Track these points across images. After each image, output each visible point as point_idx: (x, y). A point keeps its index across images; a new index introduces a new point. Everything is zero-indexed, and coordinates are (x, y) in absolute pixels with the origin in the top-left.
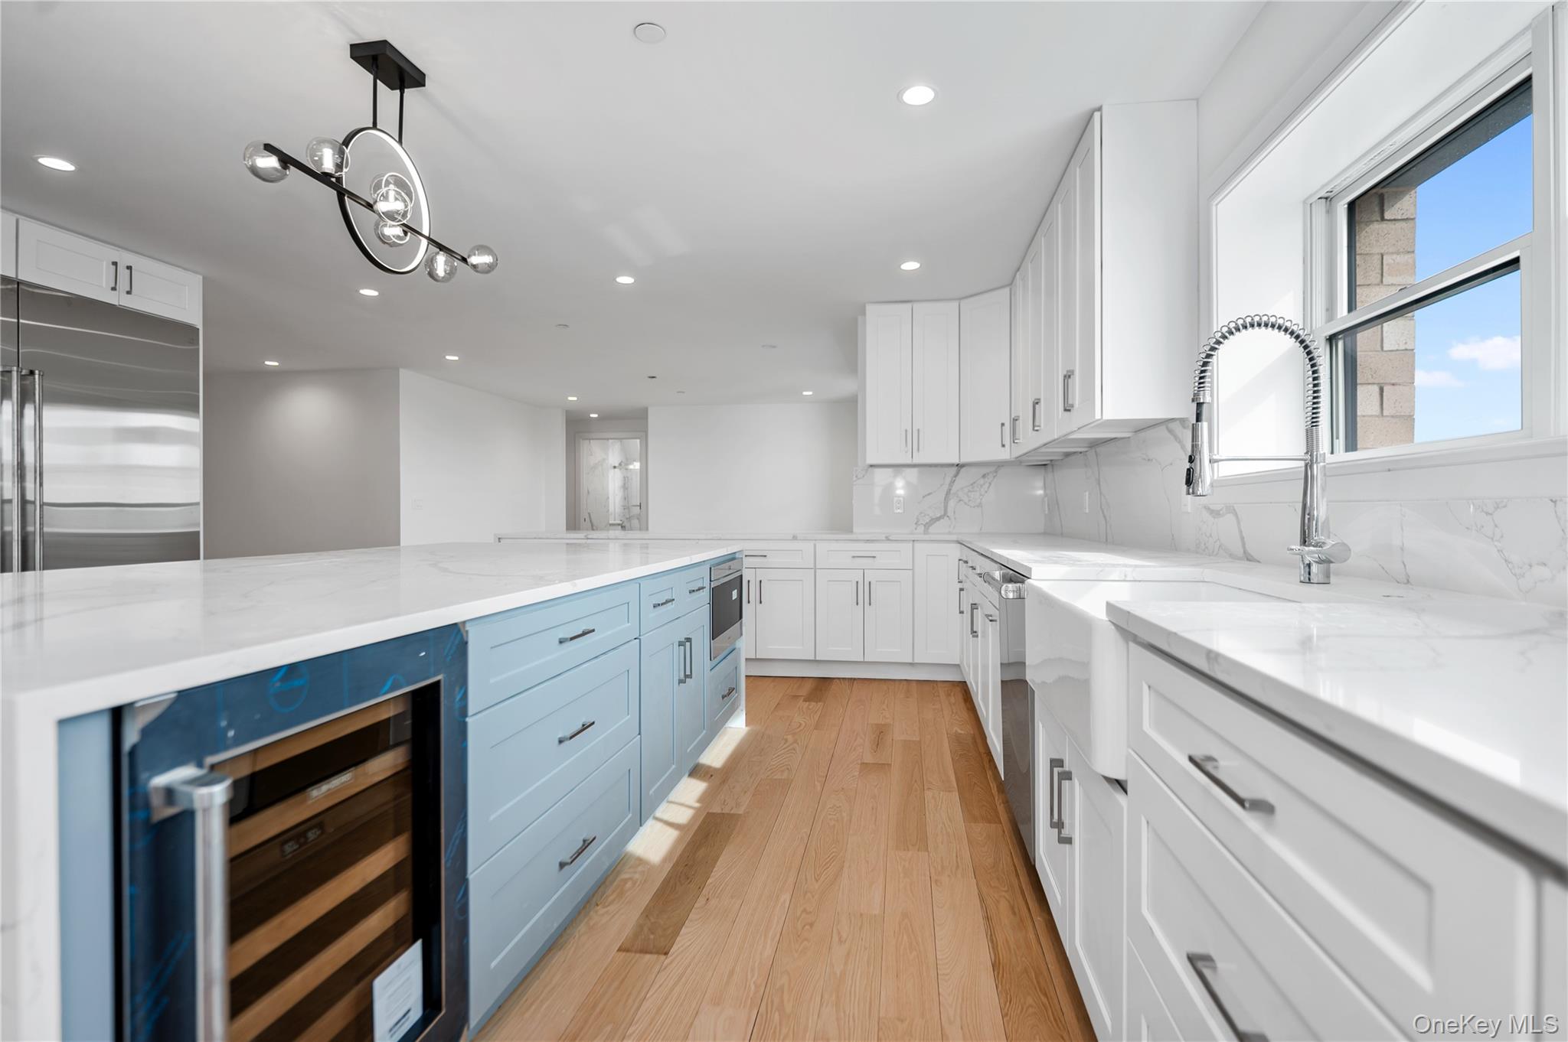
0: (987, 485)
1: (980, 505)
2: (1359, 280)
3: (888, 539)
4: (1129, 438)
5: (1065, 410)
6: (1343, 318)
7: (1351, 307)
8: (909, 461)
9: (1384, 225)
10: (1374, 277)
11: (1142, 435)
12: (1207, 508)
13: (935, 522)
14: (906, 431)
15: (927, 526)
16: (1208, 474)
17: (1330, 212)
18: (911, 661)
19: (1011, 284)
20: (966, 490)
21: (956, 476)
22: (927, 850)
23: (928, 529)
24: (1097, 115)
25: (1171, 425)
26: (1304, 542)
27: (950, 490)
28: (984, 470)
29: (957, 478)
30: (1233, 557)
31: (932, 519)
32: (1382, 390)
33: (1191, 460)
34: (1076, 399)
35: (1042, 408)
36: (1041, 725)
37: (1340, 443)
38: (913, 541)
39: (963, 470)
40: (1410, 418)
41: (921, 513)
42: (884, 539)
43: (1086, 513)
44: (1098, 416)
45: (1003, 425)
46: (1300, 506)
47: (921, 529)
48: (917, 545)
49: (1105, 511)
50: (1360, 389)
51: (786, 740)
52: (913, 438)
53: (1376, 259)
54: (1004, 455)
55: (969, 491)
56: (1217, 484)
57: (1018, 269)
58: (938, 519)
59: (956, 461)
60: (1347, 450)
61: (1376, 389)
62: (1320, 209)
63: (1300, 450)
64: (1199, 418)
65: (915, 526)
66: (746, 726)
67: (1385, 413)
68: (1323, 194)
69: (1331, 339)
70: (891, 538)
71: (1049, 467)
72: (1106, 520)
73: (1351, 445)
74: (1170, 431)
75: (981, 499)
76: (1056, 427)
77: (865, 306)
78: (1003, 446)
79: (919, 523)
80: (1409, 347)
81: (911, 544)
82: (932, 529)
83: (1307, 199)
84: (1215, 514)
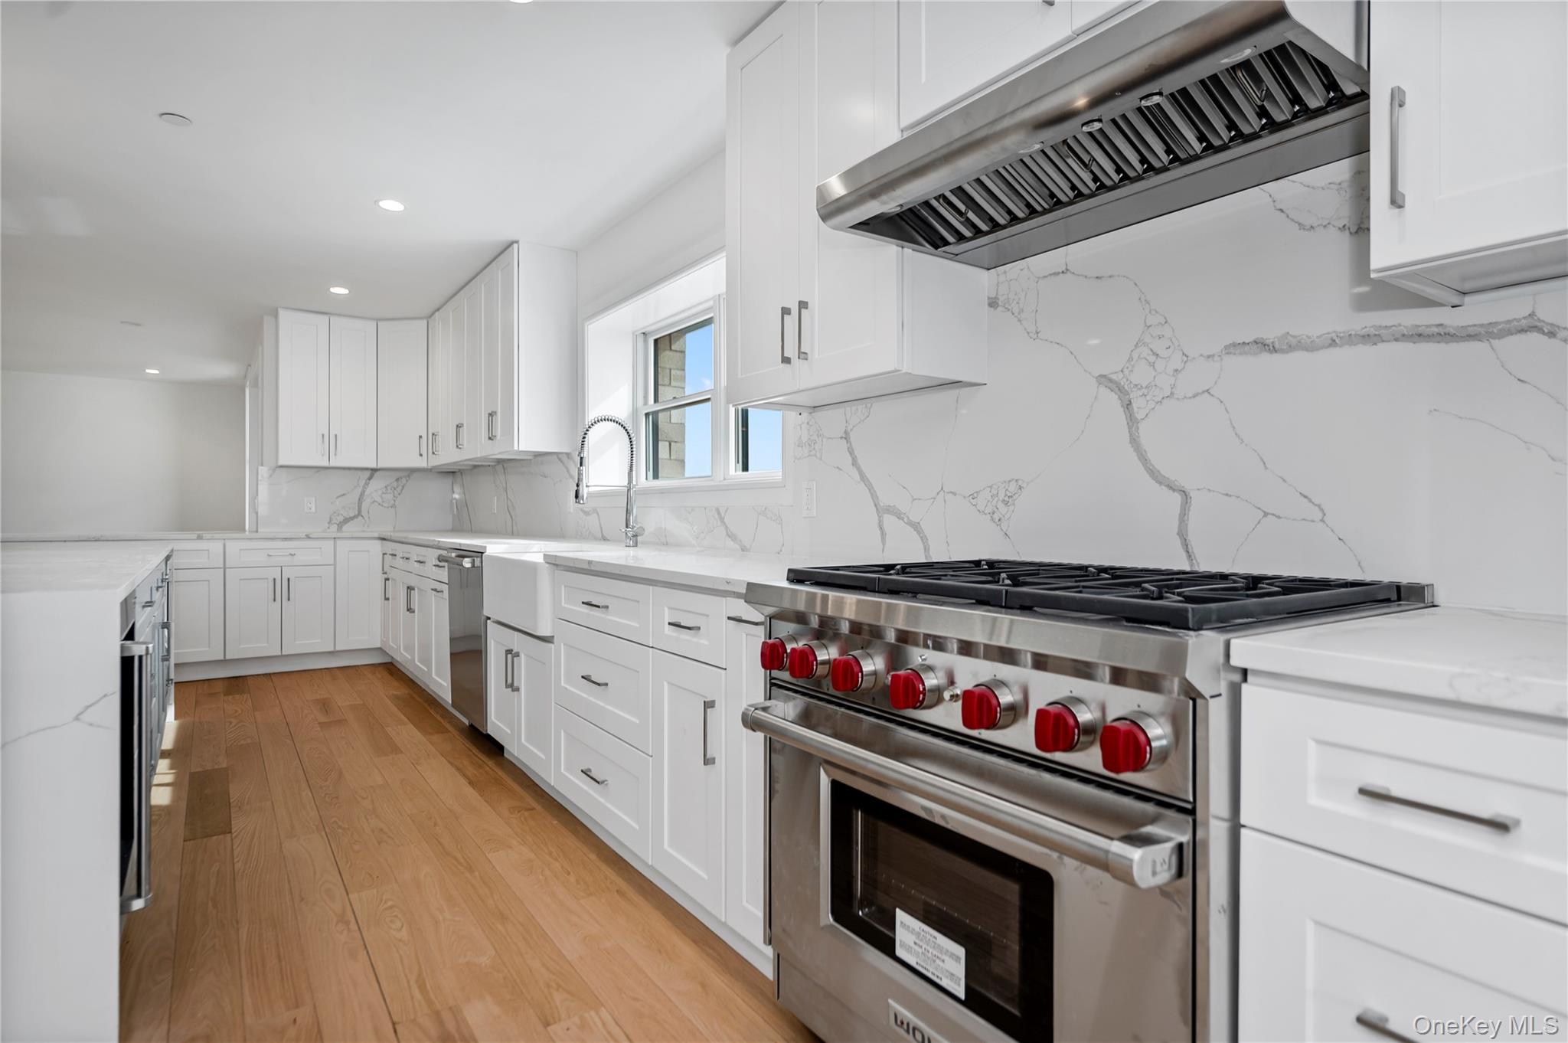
0: (400, 487)
1: (393, 506)
2: (660, 382)
3: (308, 537)
4: (530, 460)
5: (490, 438)
6: (652, 407)
7: (656, 400)
8: (325, 463)
9: (671, 353)
10: (666, 381)
11: (540, 459)
12: (582, 510)
13: (349, 521)
14: (323, 435)
15: (340, 525)
16: (584, 491)
17: (646, 342)
18: (332, 649)
19: (430, 317)
20: (380, 493)
21: (370, 478)
22: (402, 752)
23: (341, 527)
24: (515, 245)
25: (560, 456)
26: (627, 527)
27: (364, 492)
28: (398, 474)
29: (371, 481)
30: (596, 539)
31: (346, 519)
32: (670, 445)
33: (578, 485)
34: (498, 431)
35: (464, 431)
36: (492, 642)
37: (651, 473)
38: (335, 538)
39: (378, 473)
40: (682, 462)
41: (335, 513)
42: (304, 536)
43: (494, 513)
44: (516, 448)
45: (420, 437)
46: (625, 509)
47: (334, 528)
48: (338, 542)
49: (511, 512)
50: (660, 443)
51: (231, 723)
52: (331, 441)
53: (668, 371)
54: (422, 463)
55: (383, 493)
56: (591, 495)
57: (438, 310)
58: (352, 518)
59: (374, 466)
60: (654, 478)
61: (668, 443)
62: (641, 339)
63: (626, 483)
64: (581, 465)
65: (327, 525)
66: (175, 719)
67: (672, 458)
68: (644, 331)
69: (647, 415)
70: (311, 536)
71: (459, 474)
72: (512, 517)
73: (656, 476)
74: (560, 459)
75: (395, 501)
76: (476, 448)
77: (277, 310)
78: (421, 455)
79: (333, 522)
80: (683, 422)
81: (332, 542)
82: (345, 528)
83: (636, 331)
84: (587, 513)
